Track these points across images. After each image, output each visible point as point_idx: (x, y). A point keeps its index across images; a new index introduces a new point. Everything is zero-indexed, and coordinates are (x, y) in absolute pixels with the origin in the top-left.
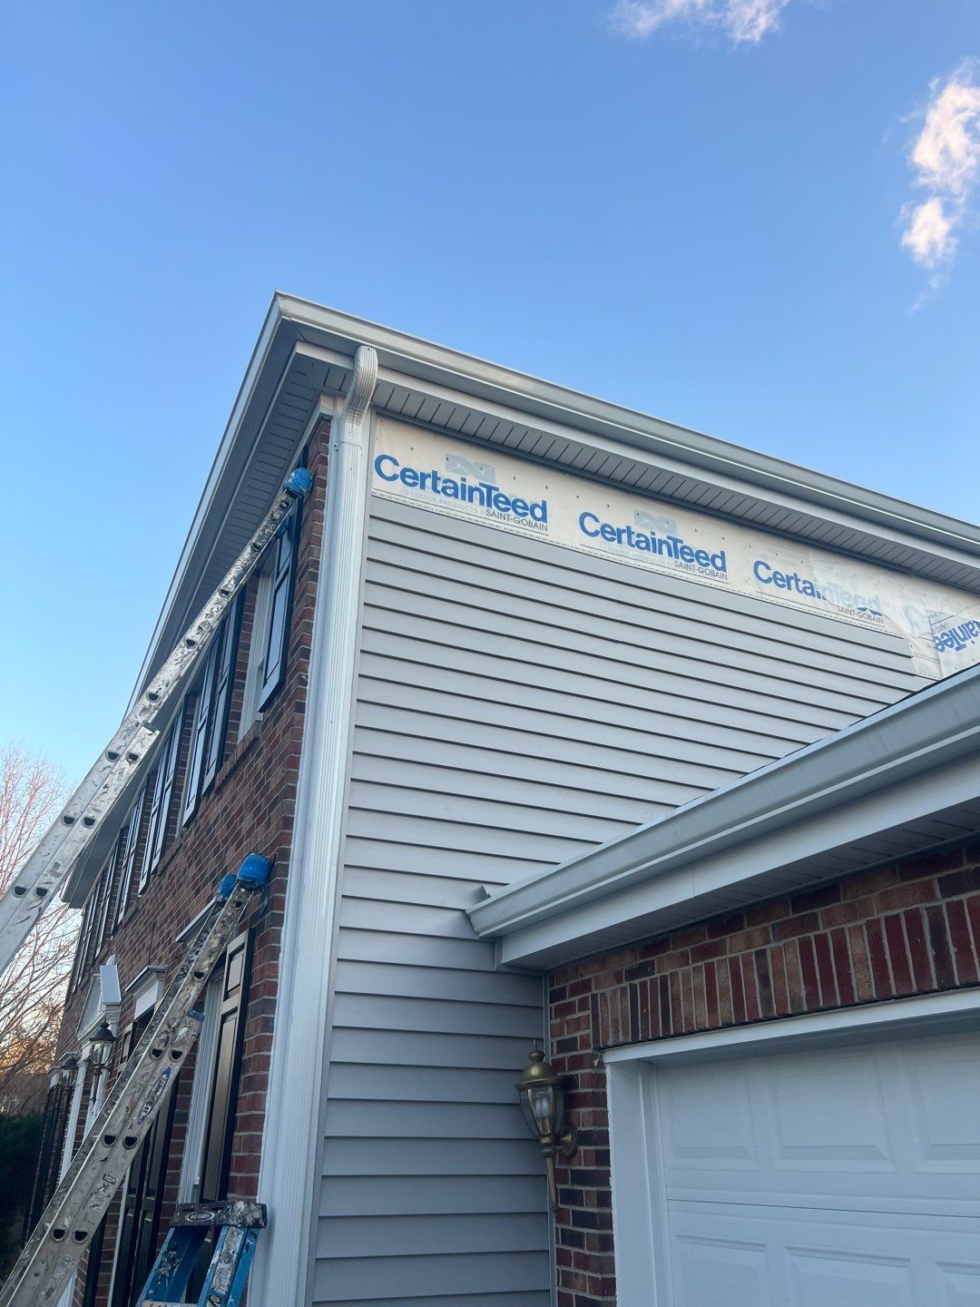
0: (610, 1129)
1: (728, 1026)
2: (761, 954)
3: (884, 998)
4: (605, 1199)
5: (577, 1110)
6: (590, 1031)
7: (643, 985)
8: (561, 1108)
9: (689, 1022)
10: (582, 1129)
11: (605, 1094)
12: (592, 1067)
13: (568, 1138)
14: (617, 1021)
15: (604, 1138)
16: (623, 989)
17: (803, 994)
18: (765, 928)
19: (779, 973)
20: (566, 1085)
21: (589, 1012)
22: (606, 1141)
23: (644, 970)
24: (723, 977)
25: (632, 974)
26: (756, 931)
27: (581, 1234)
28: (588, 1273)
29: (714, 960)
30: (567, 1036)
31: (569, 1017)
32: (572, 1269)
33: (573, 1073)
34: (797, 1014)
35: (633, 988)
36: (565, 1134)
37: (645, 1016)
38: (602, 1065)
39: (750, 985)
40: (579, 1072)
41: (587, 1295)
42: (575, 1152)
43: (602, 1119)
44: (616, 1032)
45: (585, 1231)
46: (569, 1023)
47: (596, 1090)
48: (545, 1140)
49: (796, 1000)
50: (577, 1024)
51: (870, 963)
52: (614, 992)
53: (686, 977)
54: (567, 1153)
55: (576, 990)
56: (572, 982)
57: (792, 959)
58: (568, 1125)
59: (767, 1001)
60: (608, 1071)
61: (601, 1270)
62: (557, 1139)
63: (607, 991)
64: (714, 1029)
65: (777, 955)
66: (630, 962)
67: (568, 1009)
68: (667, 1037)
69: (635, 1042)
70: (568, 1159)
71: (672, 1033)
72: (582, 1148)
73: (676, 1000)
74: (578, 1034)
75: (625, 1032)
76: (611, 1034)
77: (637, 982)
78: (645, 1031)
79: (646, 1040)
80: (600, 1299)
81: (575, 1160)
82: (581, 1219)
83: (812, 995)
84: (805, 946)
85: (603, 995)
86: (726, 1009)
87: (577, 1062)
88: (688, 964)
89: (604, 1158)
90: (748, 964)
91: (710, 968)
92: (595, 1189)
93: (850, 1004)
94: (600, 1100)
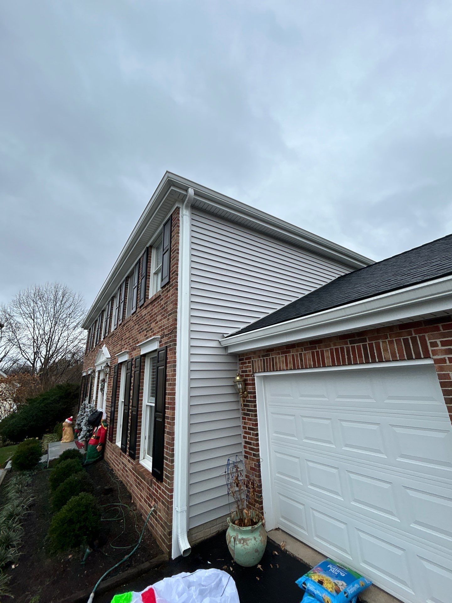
0: (256, 391)
4: (255, 406)
5: (247, 387)
6: (251, 369)
8: (244, 387)
10: (249, 391)
11: (255, 383)
12: (252, 377)
15: (255, 393)
16: (261, 359)
20: (245, 380)
21: (251, 364)
25: (263, 356)
27: (249, 414)
28: (251, 422)
30: (244, 369)
32: (247, 421)
33: (247, 378)
36: (245, 392)
41: (251, 427)
43: (254, 388)
48: (241, 394)
50: (247, 367)
52: (258, 360)
54: (245, 396)
56: (246, 357)
60: (255, 378)
66: (263, 353)
67: (245, 363)
72: (249, 395)
75: (259, 369)
77: (265, 358)
85: (255, 361)
89: (255, 397)
92: (253, 404)
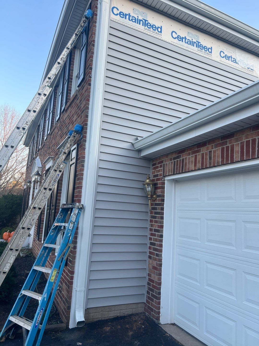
0: (165, 194)
1: (199, 169)
2: (211, 152)
3: (242, 160)
4: (162, 209)
5: (157, 190)
6: (162, 172)
7: (177, 161)
8: (153, 190)
9: (188, 169)
10: (158, 194)
11: (164, 187)
12: (162, 180)
13: (155, 196)
14: (169, 170)
16: (172, 162)
17: (220, 161)
18: (213, 145)
19: (214, 156)
20: (156, 184)
21: (162, 168)
22: (164, 197)
23: (178, 157)
24: (199, 158)
25: (174, 159)
26: (210, 146)
28: (157, 224)
29: (197, 154)
30: (156, 174)
31: (157, 169)
32: (153, 223)
33: (157, 182)
34: (218, 166)
35: (175, 162)
36: (154, 195)
37: (177, 168)
38: (164, 180)
39: (206, 159)
40: (158, 182)
41: (157, 228)
42: (156, 199)
43: (163, 192)
44: (169, 172)
45: (157, 215)
46: (157, 171)
47: (162, 186)
48: (149, 197)
49: (218, 162)
50: (159, 171)
51: (240, 152)
52: (169, 163)
53: (189, 158)
54: (154, 199)
55: (159, 163)
56: (158, 161)
57: (219, 152)
58: (155, 193)
59: (210, 163)
60: (166, 182)
61: (160, 223)
62: (152, 196)
63: (168, 163)
64: (195, 170)
65: (215, 152)
66: (174, 156)
67: (157, 167)
68: (182, 173)
69: (174, 174)
70: (154, 201)
71: (184, 172)
72: (158, 198)
73: (186, 164)
74: (159, 173)
75: (171, 172)
76: (168, 173)
77: (176, 160)
78: (177, 171)
79: (177, 174)
80: (160, 229)
81: (156, 201)
82: (156, 213)
83: (223, 161)
84: (223, 150)
85: (166, 164)
86: (199, 165)
87: (158, 180)
88: (190, 155)
89: (163, 200)
90: (206, 154)
91: (196, 156)
92: (160, 207)
93: (232, 162)
94: (163, 188)
